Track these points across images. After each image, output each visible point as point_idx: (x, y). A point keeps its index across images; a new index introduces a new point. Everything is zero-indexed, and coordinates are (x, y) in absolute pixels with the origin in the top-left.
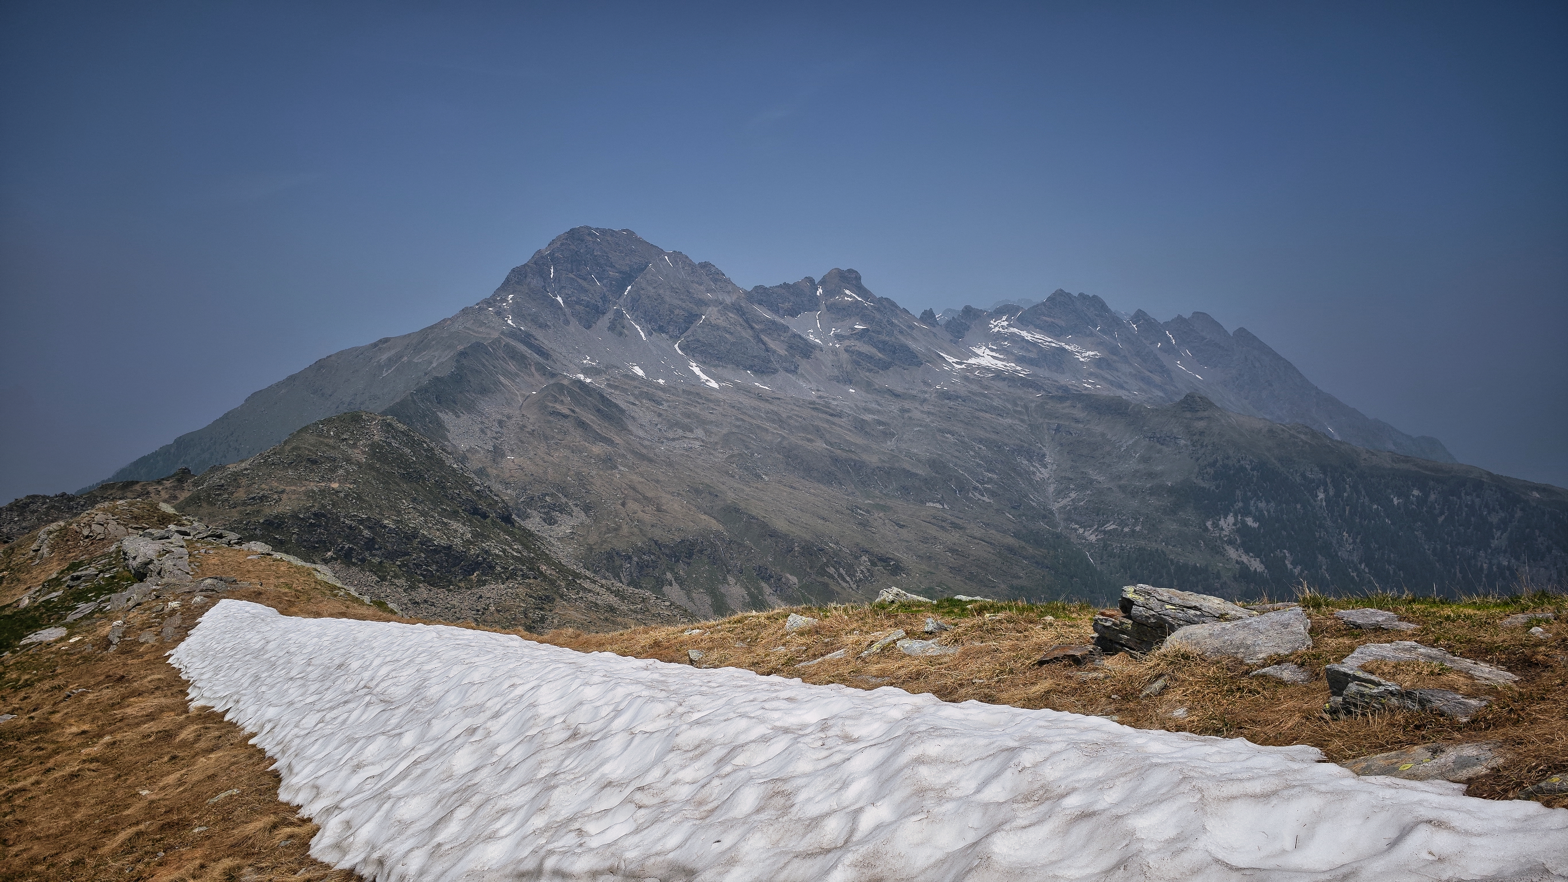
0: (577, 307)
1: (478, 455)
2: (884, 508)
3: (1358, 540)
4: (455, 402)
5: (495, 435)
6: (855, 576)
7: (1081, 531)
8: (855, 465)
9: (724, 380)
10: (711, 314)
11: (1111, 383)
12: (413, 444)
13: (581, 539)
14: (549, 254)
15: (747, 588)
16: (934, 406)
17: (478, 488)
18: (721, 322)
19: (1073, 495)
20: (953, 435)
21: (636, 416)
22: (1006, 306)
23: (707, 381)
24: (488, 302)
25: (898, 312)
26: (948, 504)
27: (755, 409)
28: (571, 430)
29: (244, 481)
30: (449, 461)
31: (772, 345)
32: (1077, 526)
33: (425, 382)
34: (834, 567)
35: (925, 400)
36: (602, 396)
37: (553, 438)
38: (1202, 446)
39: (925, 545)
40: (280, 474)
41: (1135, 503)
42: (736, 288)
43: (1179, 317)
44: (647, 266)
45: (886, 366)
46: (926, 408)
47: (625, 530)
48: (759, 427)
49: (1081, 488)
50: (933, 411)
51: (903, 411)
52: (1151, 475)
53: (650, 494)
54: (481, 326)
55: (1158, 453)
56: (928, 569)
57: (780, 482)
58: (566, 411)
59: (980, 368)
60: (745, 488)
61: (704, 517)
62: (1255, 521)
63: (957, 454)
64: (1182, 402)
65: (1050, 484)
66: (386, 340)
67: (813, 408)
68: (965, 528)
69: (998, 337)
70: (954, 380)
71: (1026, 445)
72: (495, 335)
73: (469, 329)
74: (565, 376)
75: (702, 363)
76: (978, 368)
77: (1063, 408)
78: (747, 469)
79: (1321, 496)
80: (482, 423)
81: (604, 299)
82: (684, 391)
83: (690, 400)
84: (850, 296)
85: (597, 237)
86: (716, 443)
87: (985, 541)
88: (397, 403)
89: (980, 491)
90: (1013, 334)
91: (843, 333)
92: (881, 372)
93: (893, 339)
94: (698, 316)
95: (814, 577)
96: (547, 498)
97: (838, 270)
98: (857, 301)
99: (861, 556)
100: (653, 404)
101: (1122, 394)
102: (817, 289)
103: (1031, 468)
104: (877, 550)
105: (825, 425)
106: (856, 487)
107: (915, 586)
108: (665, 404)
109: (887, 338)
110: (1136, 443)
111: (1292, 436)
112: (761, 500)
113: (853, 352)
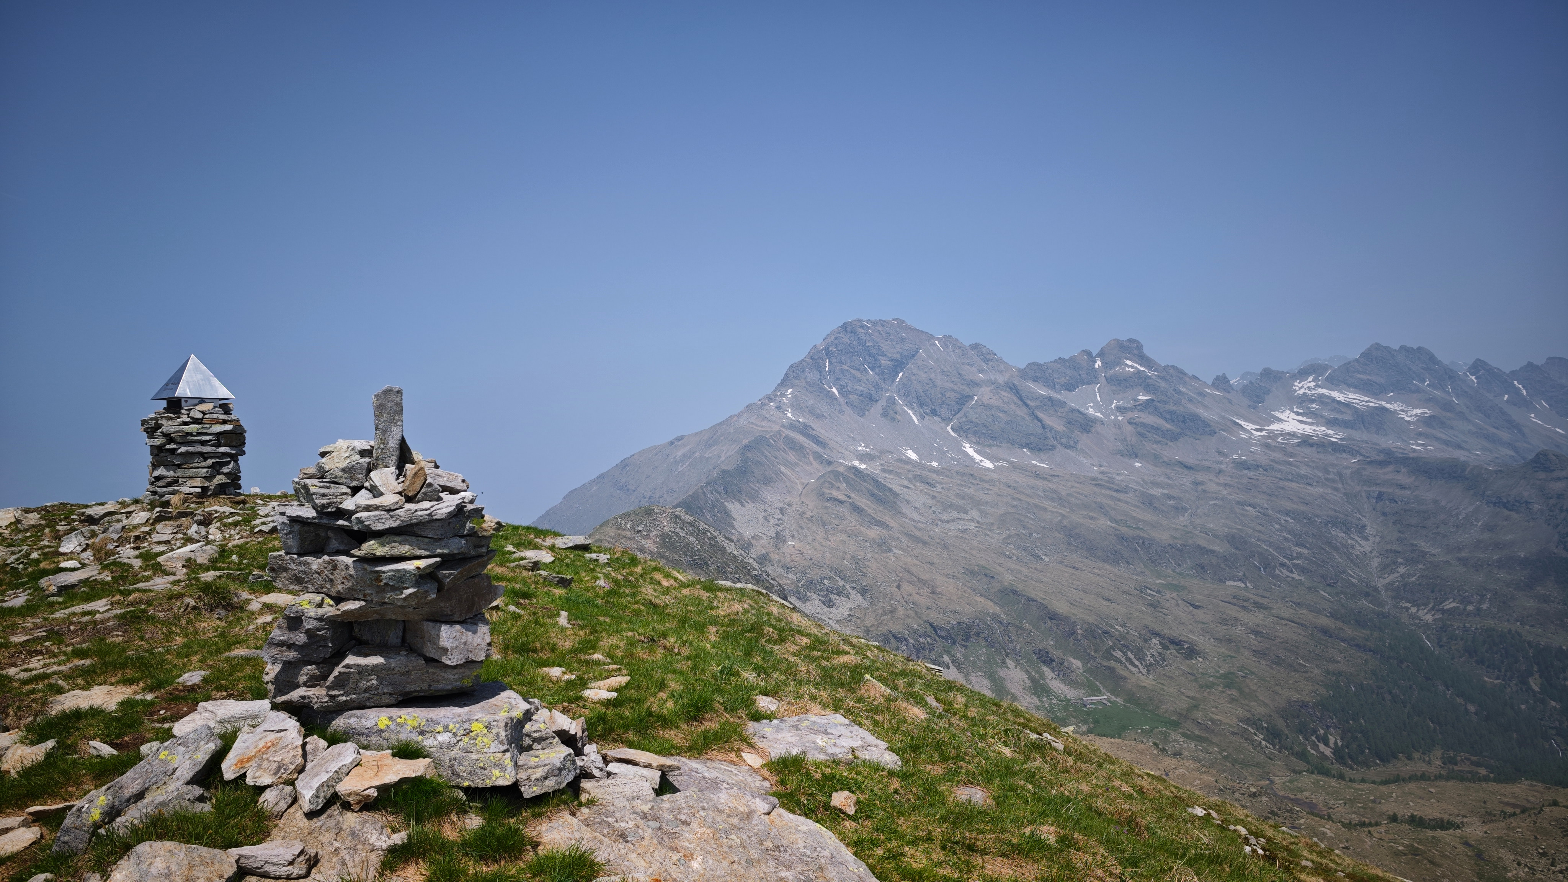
0: (851, 396)
1: (762, 542)
2: (1177, 588)
4: (740, 492)
5: (777, 522)
6: (1144, 660)
7: (1414, 610)
8: (1143, 543)
9: (999, 460)
10: (983, 395)
11: (1447, 443)
12: (698, 533)
13: (858, 621)
14: (824, 349)
15: (1027, 672)
16: (1231, 477)
17: (756, 573)
18: (995, 402)
19: (1402, 570)
20: (1254, 508)
21: (910, 499)
22: (1312, 366)
23: (981, 461)
24: (769, 398)
25: (1187, 379)
26: (1251, 582)
27: (1032, 487)
28: (847, 514)
30: (731, 548)
31: (1048, 421)
32: (1408, 605)
33: (715, 474)
34: (1121, 651)
35: (1220, 471)
36: (876, 482)
37: (830, 523)
38: (1561, 511)
39: (1225, 627)
41: (1479, 578)
42: (1009, 367)
43: (1530, 364)
44: (917, 352)
45: (1174, 437)
46: (1222, 480)
47: (901, 612)
48: (1037, 506)
49: (1411, 562)
50: (1230, 482)
51: (1196, 483)
52: (1498, 545)
53: (925, 576)
54: (763, 420)
55: (1506, 520)
56: (1227, 652)
57: (1061, 563)
58: (842, 497)
59: (1283, 434)
60: (1023, 569)
61: (980, 599)
63: (1260, 528)
64: (1533, 461)
65: (1373, 558)
66: (680, 439)
67: (1096, 485)
68: (1271, 609)
69: (1304, 400)
70: (1253, 449)
71: (1341, 516)
72: (776, 428)
73: (752, 423)
74: (841, 463)
75: (974, 444)
76: (1281, 434)
77: (1385, 474)
78: (1025, 549)
80: (765, 511)
81: (877, 387)
82: (957, 472)
83: (964, 481)
84: (1132, 367)
85: (868, 328)
86: (992, 524)
87: (1293, 622)
88: (690, 496)
89: (1288, 567)
90: (1322, 396)
91: (1126, 405)
92: (1169, 443)
93: (1181, 408)
94: (971, 397)
95: (1099, 661)
96: (826, 581)
97: (1118, 340)
98: (1139, 371)
99: (1151, 639)
100: (927, 486)
101: (1460, 455)
102: (1095, 362)
103: (1350, 541)
104: (1167, 632)
105: (1110, 502)
106: (1145, 566)
107: (1212, 670)
108: (939, 486)
109: (1175, 408)
110: (1477, 510)
112: (1040, 581)
113: (1137, 424)
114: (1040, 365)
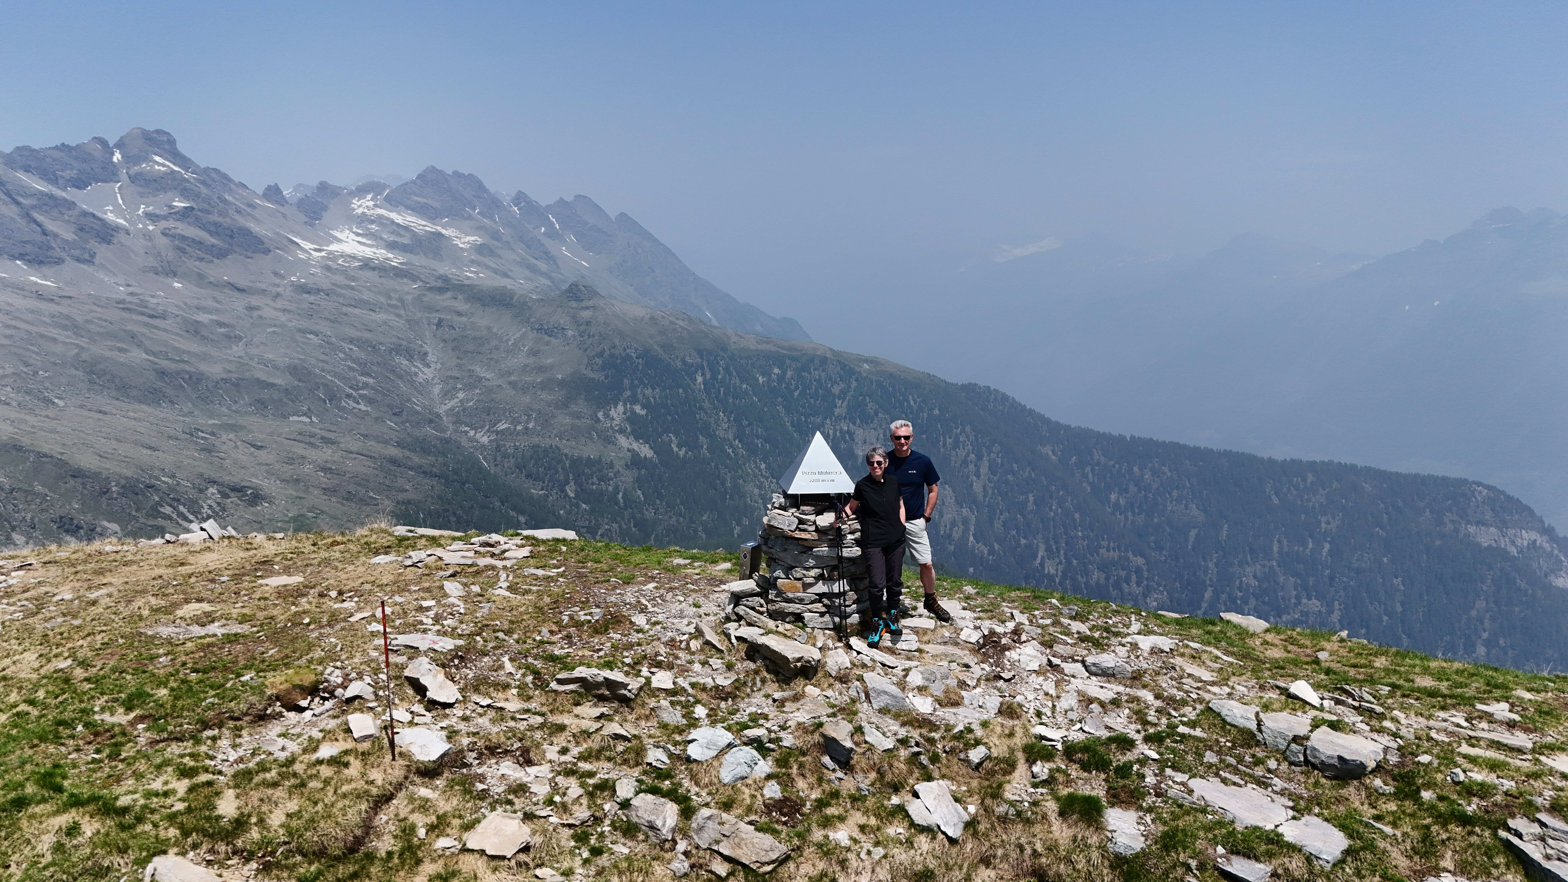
2: (234, 428)
3: (732, 419)
6: (200, 513)
7: (472, 433)
8: (190, 377)
11: (495, 271)
16: (290, 301)
19: (461, 395)
20: (317, 335)
22: (370, 183)
25: (232, 186)
26: (317, 416)
27: (32, 312)
31: (50, 225)
32: (467, 429)
34: (170, 506)
35: (278, 295)
38: (589, 336)
39: (291, 467)
41: (526, 399)
43: (561, 200)
45: (222, 254)
46: (280, 304)
48: (42, 336)
49: (469, 387)
50: (289, 308)
51: (251, 308)
52: (541, 369)
55: (547, 345)
56: (295, 494)
57: (82, 406)
60: (27, 417)
62: (642, 408)
63: (323, 357)
64: (567, 291)
65: (435, 384)
67: (124, 309)
68: (339, 443)
69: (363, 220)
70: (313, 271)
71: (404, 343)
76: (342, 256)
77: (444, 300)
78: (28, 392)
79: (700, 379)
84: (163, 165)
87: (362, 455)
89: (355, 398)
90: (381, 217)
91: (157, 212)
92: (215, 261)
93: (228, 220)
95: (142, 520)
97: (142, 130)
98: (173, 171)
99: (207, 488)
101: (507, 283)
102: (113, 154)
103: (413, 369)
104: (227, 479)
105: (143, 330)
106: (194, 405)
107: (280, 515)
109: (220, 219)
110: (523, 336)
111: (671, 323)
112: (54, 431)
113: (173, 236)
114: (35, 150)
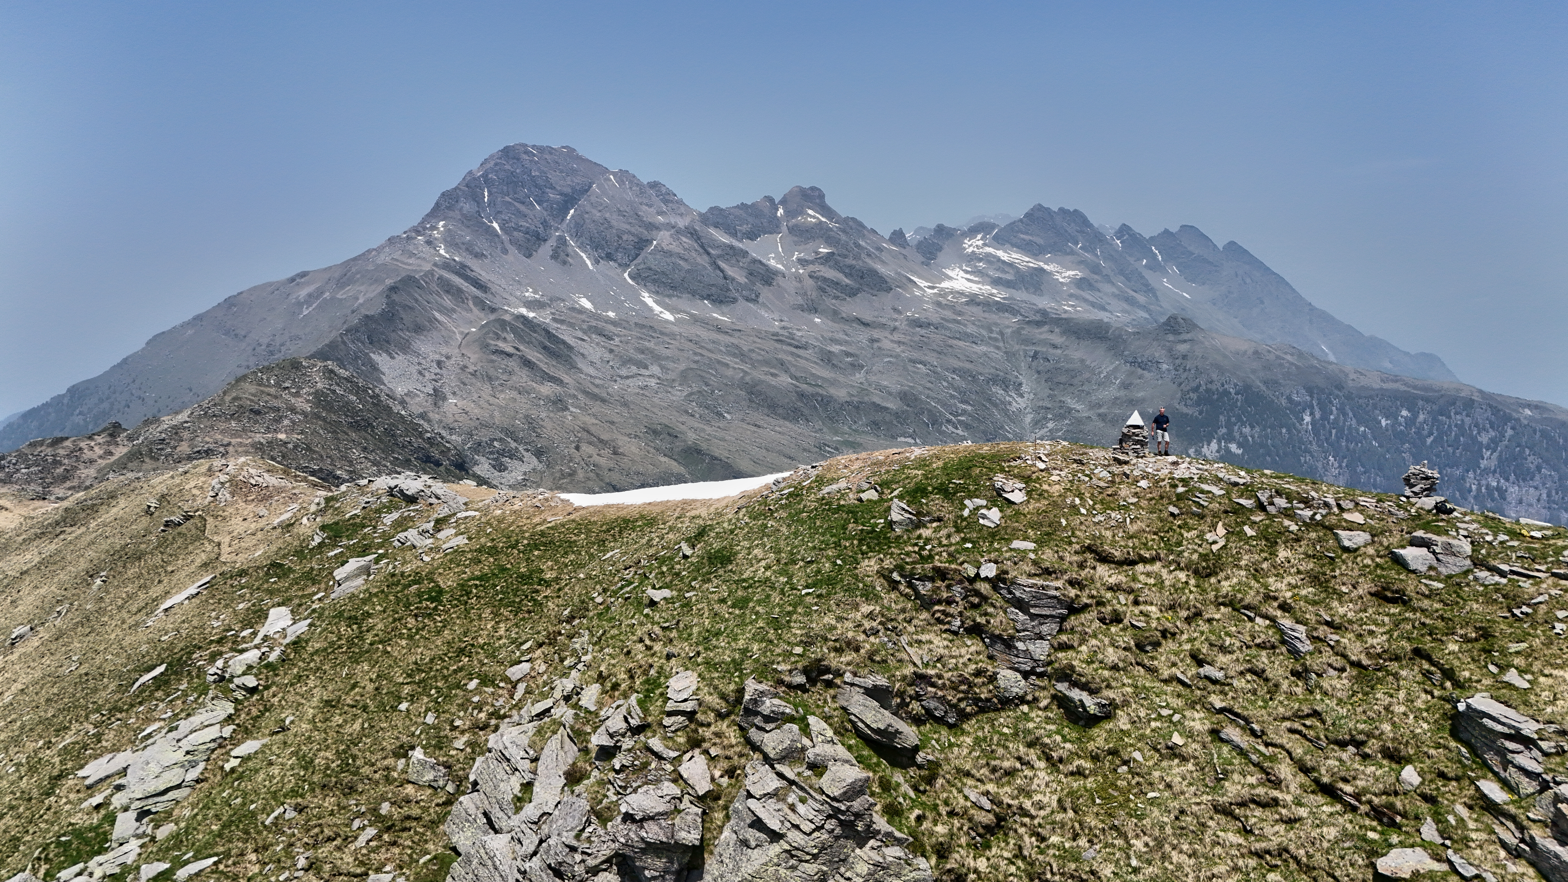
0: (515, 233)
1: (418, 400)
2: (853, 445)
3: (1344, 465)
4: (388, 342)
5: (434, 377)
8: (822, 400)
9: (680, 311)
10: (663, 239)
11: (1093, 305)
12: (359, 391)
14: (482, 176)
16: (905, 334)
17: (428, 435)
18: (674, 247)
19: (1051, 425)
20: (925, 365)
21: (586, 353)
22: (981, 224)
23: (661, 312)
24: (417, 231)
25: (866, 232)
26: (920, 438)
27: (714, 342)
28: (517, 369)
29: (186, 435)
30: (396, 407)
31: (730, 271)
33: (354, 320)
35: (895, 329)
36: (548, 332)
37: (498, 378)
38: (1185, 370)
40: (223, 426)
42: (689, 210)
43: (1166, 232)
44: (590, 187)
45: (853, 293)
46: (896, 336)
47: (581, 475)
48: (719, 362)
49: (1059, 417)
50: (903, 340)
51: (873, 341)
52: (1131, 402)
53: (605, 437)
54: (410, 257)
55: (1139, 379)
57: (743, 420)
58: (509, 349)
59: (953, 292)
60: (706, 427)
61: (666, 459)
62: (1239, 447)
63: (929, 385)
64: (1164, 324)
65: (1027, 414)
66: (303, 275)
67: (777, 341)
69: (973, 258)
70: (926, 306)
71: (1001, 374)
72: (427, 267)
73: (397, 260)
74: (506, 311)
75: (653, 293)
76: (952, 293)
77: (1041, 333)
78: (707, 407)
79: (1307, 419)
80: (419, 364)
81: (545, 223)
82: (636, 324)
83: (643, 333)
84: (814, 217)
85: (534, 155)
86: (673, 380)
88: (326, 345)
89: (954, 423)
90: (989, 255)
91: (807, 257)
92: (848, 299)
93: (860, 263)
94: (649, 242)
96: (496, 444)
97: (800, 188)
98: (821, 222)
100: (603, 339)
101: (1104, 316)
102: (777, 210)
103: (1008, 398)
105: (790, 358)
106: (824, 423)
108: (617, 339)
109: (854, 262)
110: (1116, 369)
111: (1278, 357)
112: (723, 439)
113: (817, 278)
114: (722, 210)
